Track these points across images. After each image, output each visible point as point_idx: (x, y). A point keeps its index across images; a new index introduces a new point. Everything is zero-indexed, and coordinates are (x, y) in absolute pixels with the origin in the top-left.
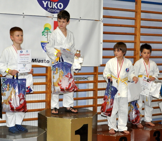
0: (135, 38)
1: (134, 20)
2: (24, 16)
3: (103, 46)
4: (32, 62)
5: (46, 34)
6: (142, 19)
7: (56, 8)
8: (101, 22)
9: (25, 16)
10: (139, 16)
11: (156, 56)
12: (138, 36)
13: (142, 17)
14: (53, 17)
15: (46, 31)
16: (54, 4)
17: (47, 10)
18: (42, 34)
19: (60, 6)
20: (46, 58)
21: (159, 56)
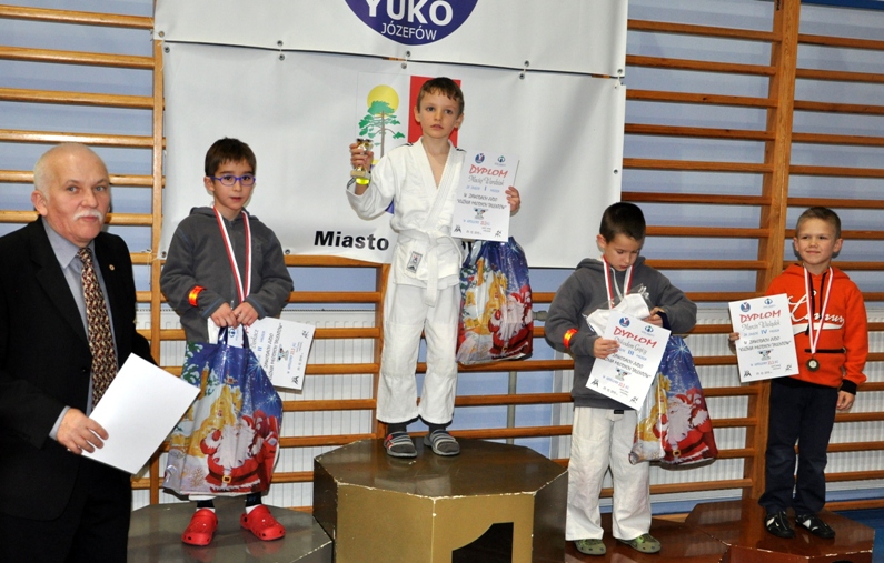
0: (769, 153)
1: (765, 74)
2: (281, 52)
3: (623, 183)
4: (316, 244)
5: (376, 129)
6: (803, 74)
7: (422, 20)
8: (618, 82)
9: (284, 53)
10: (788, 57)
11: (862, 232)
12: (781, 145)
13: (799, 66)
14: (407, 58)
15: (377, 117)
16: (415, 5)
17: (379, 29)
18: (360, 130)
19: (441, 13)
20: (374, 229)
21: (873, 232)
